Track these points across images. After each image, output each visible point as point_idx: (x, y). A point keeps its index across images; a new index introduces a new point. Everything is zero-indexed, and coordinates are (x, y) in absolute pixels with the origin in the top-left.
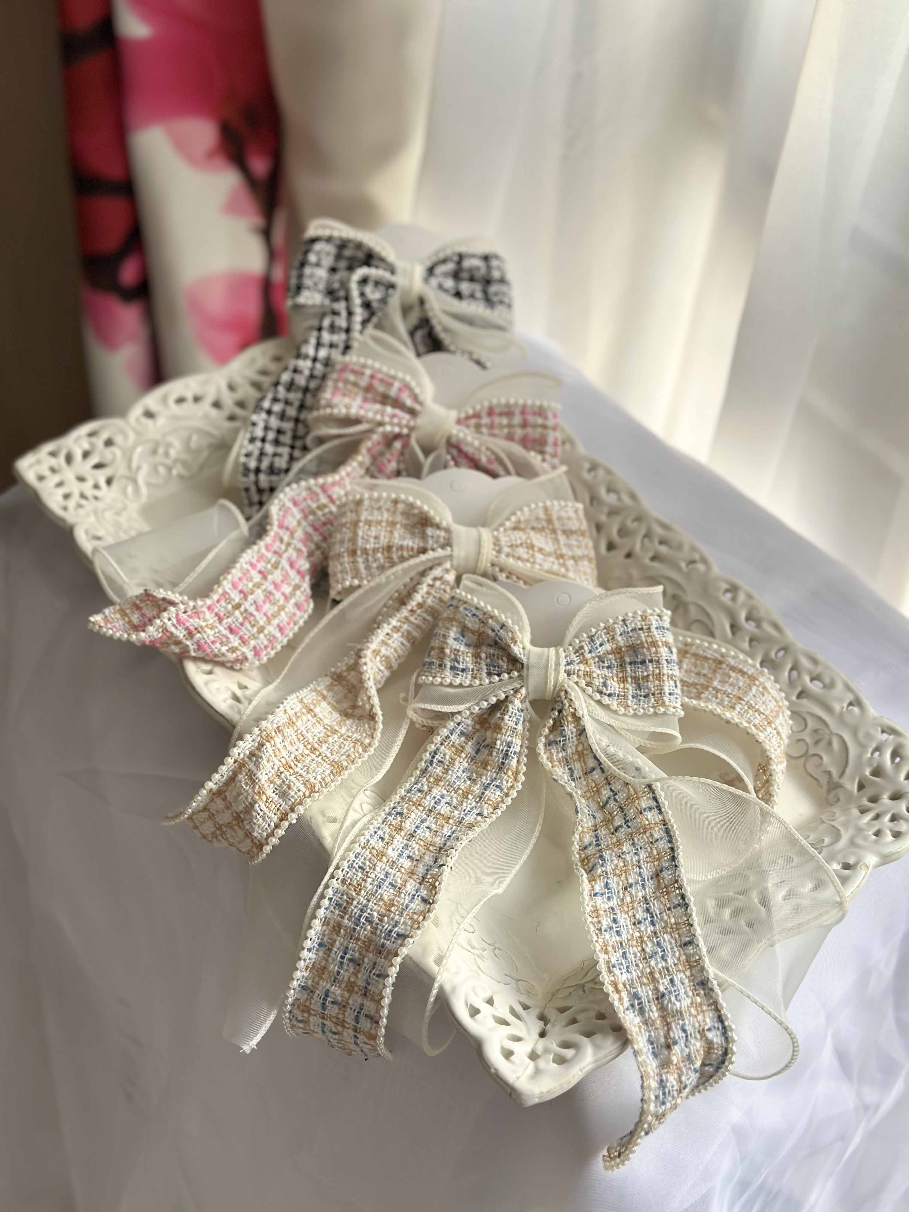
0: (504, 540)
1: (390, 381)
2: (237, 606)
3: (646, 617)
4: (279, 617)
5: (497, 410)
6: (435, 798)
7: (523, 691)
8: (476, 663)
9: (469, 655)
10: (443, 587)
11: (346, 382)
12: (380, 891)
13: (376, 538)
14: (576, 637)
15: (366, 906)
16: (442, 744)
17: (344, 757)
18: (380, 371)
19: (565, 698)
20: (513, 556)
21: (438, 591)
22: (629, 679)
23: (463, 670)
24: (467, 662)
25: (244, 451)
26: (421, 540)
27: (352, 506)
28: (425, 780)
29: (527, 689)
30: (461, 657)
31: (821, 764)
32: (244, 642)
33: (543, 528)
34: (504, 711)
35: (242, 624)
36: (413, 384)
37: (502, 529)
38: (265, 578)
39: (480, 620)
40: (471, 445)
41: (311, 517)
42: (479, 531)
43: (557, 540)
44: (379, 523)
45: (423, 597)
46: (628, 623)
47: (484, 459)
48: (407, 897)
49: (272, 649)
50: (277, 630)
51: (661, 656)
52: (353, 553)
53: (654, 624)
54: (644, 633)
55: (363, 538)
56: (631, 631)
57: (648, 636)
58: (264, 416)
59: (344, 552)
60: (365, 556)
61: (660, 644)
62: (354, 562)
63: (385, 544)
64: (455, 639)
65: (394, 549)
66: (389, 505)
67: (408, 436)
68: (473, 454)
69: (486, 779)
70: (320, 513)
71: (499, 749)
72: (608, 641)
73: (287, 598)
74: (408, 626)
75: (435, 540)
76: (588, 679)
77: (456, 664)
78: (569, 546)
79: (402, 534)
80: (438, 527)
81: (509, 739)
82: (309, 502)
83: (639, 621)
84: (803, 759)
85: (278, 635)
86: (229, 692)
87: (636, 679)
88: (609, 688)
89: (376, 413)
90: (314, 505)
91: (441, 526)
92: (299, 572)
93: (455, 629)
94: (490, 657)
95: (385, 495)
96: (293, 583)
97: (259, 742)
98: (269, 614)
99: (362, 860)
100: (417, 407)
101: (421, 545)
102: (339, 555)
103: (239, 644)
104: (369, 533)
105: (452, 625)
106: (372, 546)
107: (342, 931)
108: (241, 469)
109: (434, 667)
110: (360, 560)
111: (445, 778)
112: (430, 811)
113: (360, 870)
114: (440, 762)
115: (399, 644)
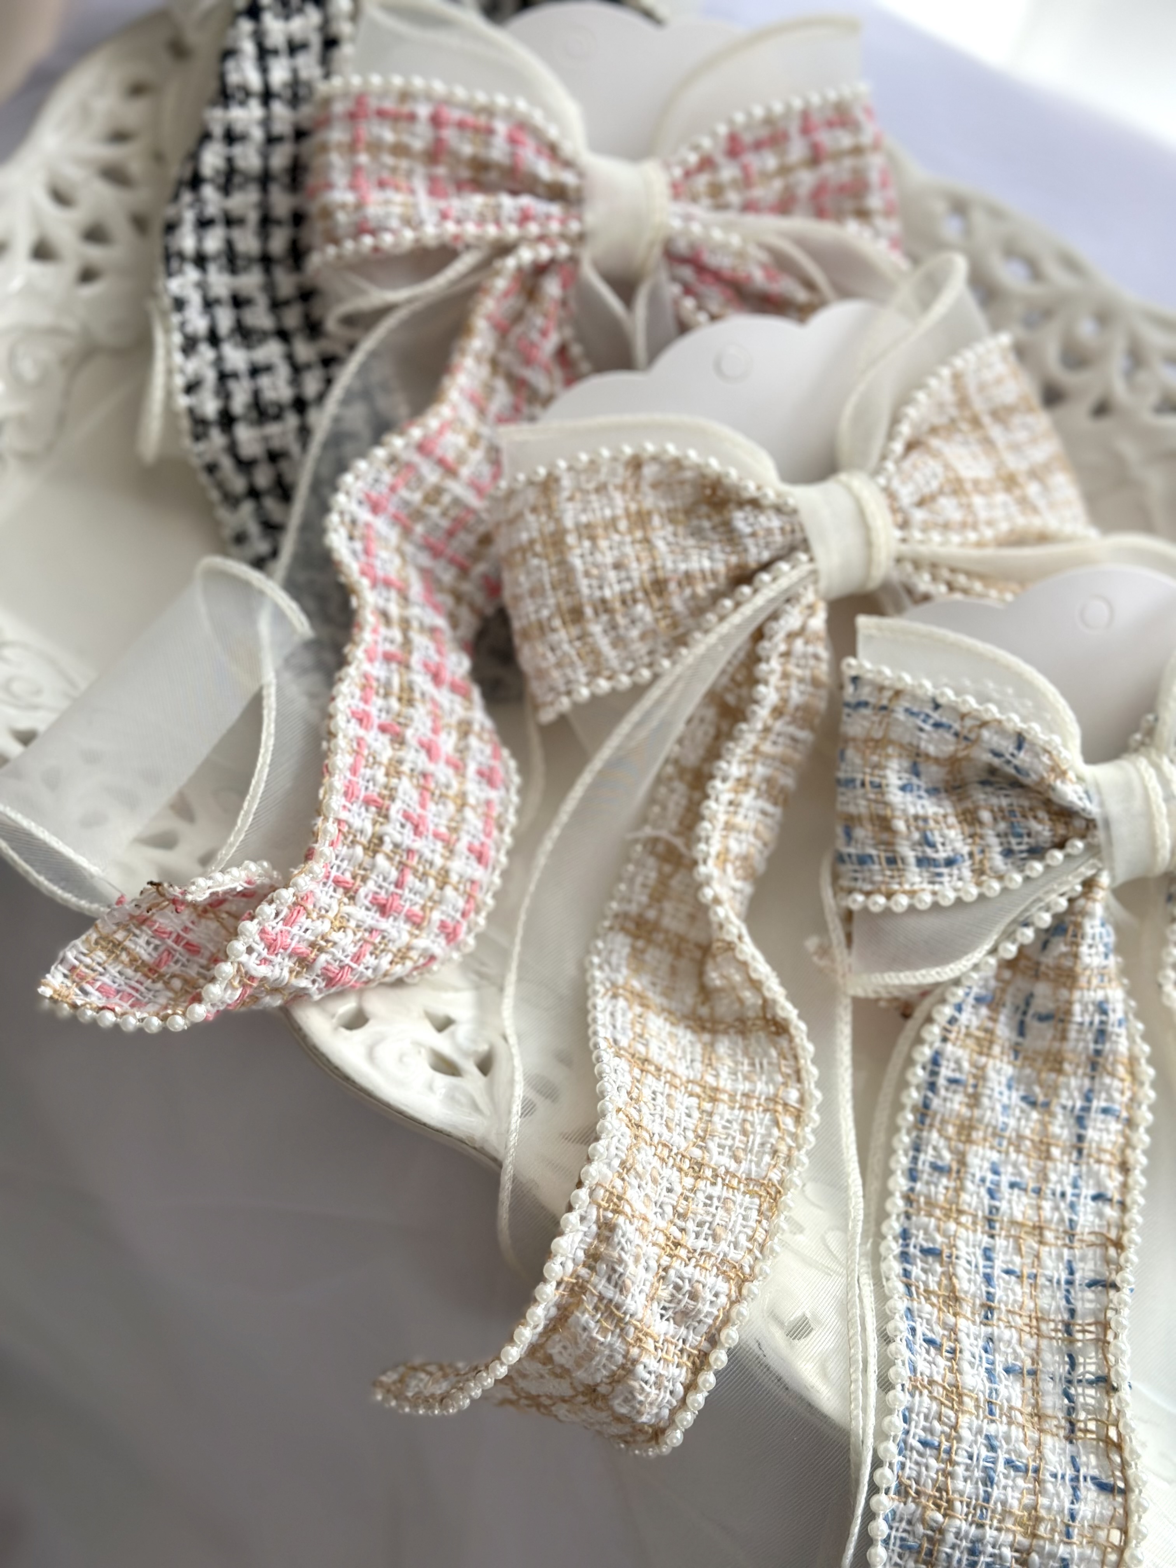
0: (906, 495)
1: (482, 120)
2: (375, 845)
4: (465, 827)
5: (747, 138)
6: (983, 1180)
7: (1105, 879)
8: (972, 836)
9: (952, 820)
10: (810, 649)
11: (376, 147)
12: (996, 1493)
13: (618, 566)
15: (980, 1540)
16: (945, 1040)
17: (767, 1158)
18: (448, 101)
20: (936, 525)
21: (802, 662)
23: (950, 862)
24: (952, 841)
25: (179, 381)
26: (728, 549)
27: (532, 496)
28: (935, 1135)
29: (1112, 870)
30: (937, 833)
32: (417, 923)
33: (953, 421)
34: (1075, 936)
35: (399, 884)
36: (538, 117)
37: (890, 466)
38: (399, 740)
39: (957, 734)
40: (724, 247)
41: (419, 529)
42: (849, 489)
43: (988, 443)
44: (612, 524)
45: (778, 689)
47: (758, 277)
48: (1061, 1489)
49: (478, 912)
50: (473, 862)
52: (576, 615)
55: (587, 574)
58: (192, 274)
59: (549, 619)
60: (605, 618)
62: (583, 637)
63: (648, 578)
64: (903, 788)
65: (672, 586)
66: (622, 474)
67: (574, 260)
68: (734, 269)
69: (1071, 1097)
70: (434, 511)
71: (1081, 1024)
73: (459, 768)
74: (764, 764)
75: (762, 542)
77: (929, 852)
78: (1016, 448)
79: (671, 539)
80: (755, 504)
81: (1100, 995)
82: (404, 493)
85: (478, 872)
86: (423, 1051)
89: (481, 220)
90: (416, 497)
91: (765, 502)
92: (454, 688)
93: (894, 764)
94: (1004, 818)
95: (606, 453)
96: (454, 720)
97: (597, 1221)
98: (443, 830)
99: (922, 1423)
100: (568, 178)
101: (734, 559)
102: (544, 628)
103: (411, 934)
104: (599, 557)
105: (888, 757)
106: (617, 588)
108: (185, 424)
109: (876, 867)
110: (596, 629)
111: (980, 1120)
112: (990, 1222)
113: (928, 1451)
114: (953, 1081)
115: (759, 816)
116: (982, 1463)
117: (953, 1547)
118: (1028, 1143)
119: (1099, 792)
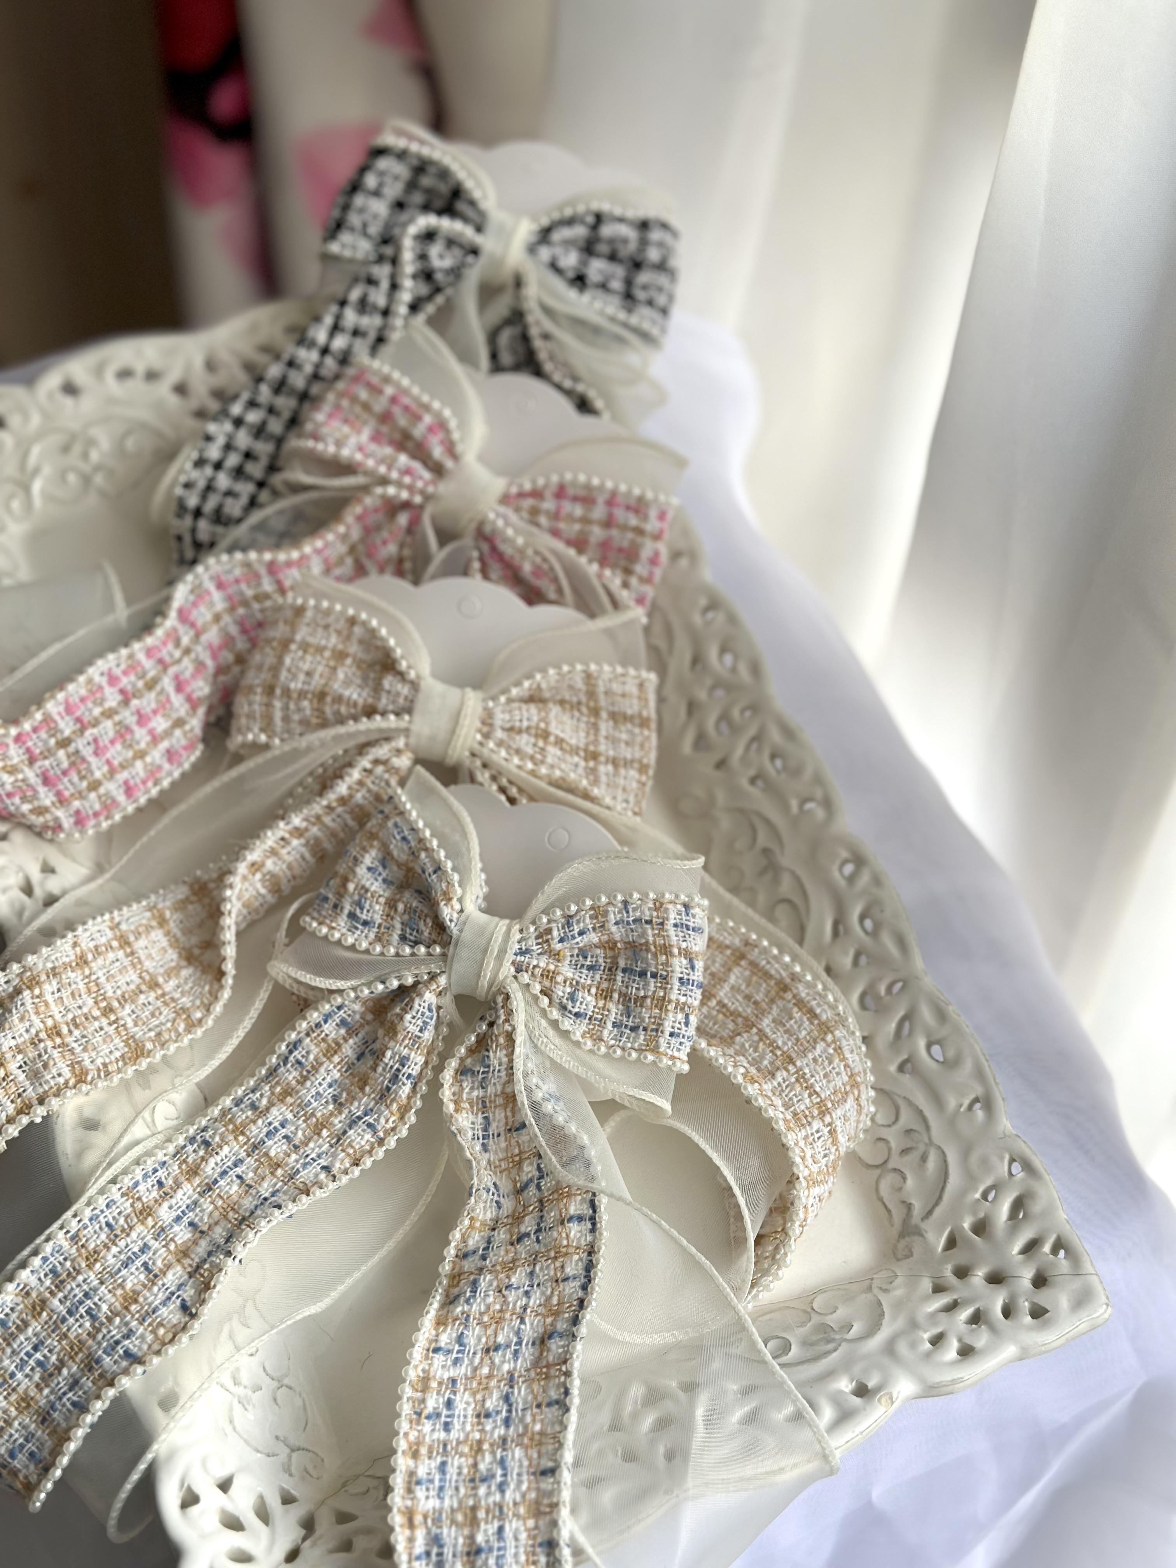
0: (500, 718)
1: (420, 411)
2: (64, 743)
3: (662, 904)
4: (131, 769)
5: (571, 491)
6: (271, 1124)
7: (443, 980)
8: (388, 916)
9: (382, 900)
10: (386, 776)
11: (354, 399)
12: (124, 1273)
13: (309, 674)
14: (546, 912)
15: (95, 1290)
16: (308, 1035)
17: (152, 1034)
18: (406, 392)
19: (503, 1007)
20: (509, 747)
21: (376, 782)
22: (616, 996)
23: (365, 923)
24: (374, 912)
25: (183, 479)
26: (372, 693)
27: (288, 613)
28: (268, 1087)
29: (449, 978)
30: (368, 902)
31: (900, 1189)
32: (62, 801)
33: (579, 703)
34: (407, 1005)
35: (65, 773)
36: (453, 424)
37: (503, 699)
38: (126, 702)
39: (410, 848)
40: (511, 541)
41: (241, 611)
42: (463, 696)
43: (596, 727)
44: (320, 650)
45: (350, 788)
46: (630, 908)
47: (527, 569)
48: (161, 1293)
49: (107, 818)
50: (122, 791)
51: (672, 971)
52: (270, 690)
53: (673, 918)
54: (653, 929)
55: (289, 670)
56: (634, 921)
57: (658, 935)
58: (228, 427)
59: (258, 685)
60: (285, 700)
61: (676, 951)
62: (269, 705)
63: (319, 688)
64: (369, 869)
65: (330, 699)
66: (342, 624)
67: (421, 507)
68: (512, 557)
69: (358, 1108)
70: (256, 606)
71: (387, 1065)
72: (594, 929)
73: (155, 739)
74: (319, 829)
75: (391, 698)
76: (547, 983)
77: (358, 911)
78: (613, 741)
79: (350, 674)
80: (402, 677)
81: (405, 1052)
82: (243, 586)
83: (650, 909)
84: (878, 1171)
85: (121, 798)
86: (21, 875)
87: (625, 998)
88: (578, 1004)
89: (382, 461)
90: (249, 593)
91: (407, 677)
92: (189, 699)
93: (374, 853)
94: (409, 913)
95: (339, 607)
96: (175, 716)
98: (116, 763)
100: (449, 464)
101: (370, 701)
102: (251, 689)
103: (53, 803)
104: (301, 663)
105: (372, 846)
106: (300, 686)
107: (44, 1314)
108: (174, 506)
109: (326, 906)
110: (278, 704)
111: (297, 1092)
112: (255, 1147)
113: (106, 1229)
114: (299, 1062)
115: (298, 856)
116: (130, 1254)
117: (78, 1286)
118: (314, 1120)
119: (465, 923)
